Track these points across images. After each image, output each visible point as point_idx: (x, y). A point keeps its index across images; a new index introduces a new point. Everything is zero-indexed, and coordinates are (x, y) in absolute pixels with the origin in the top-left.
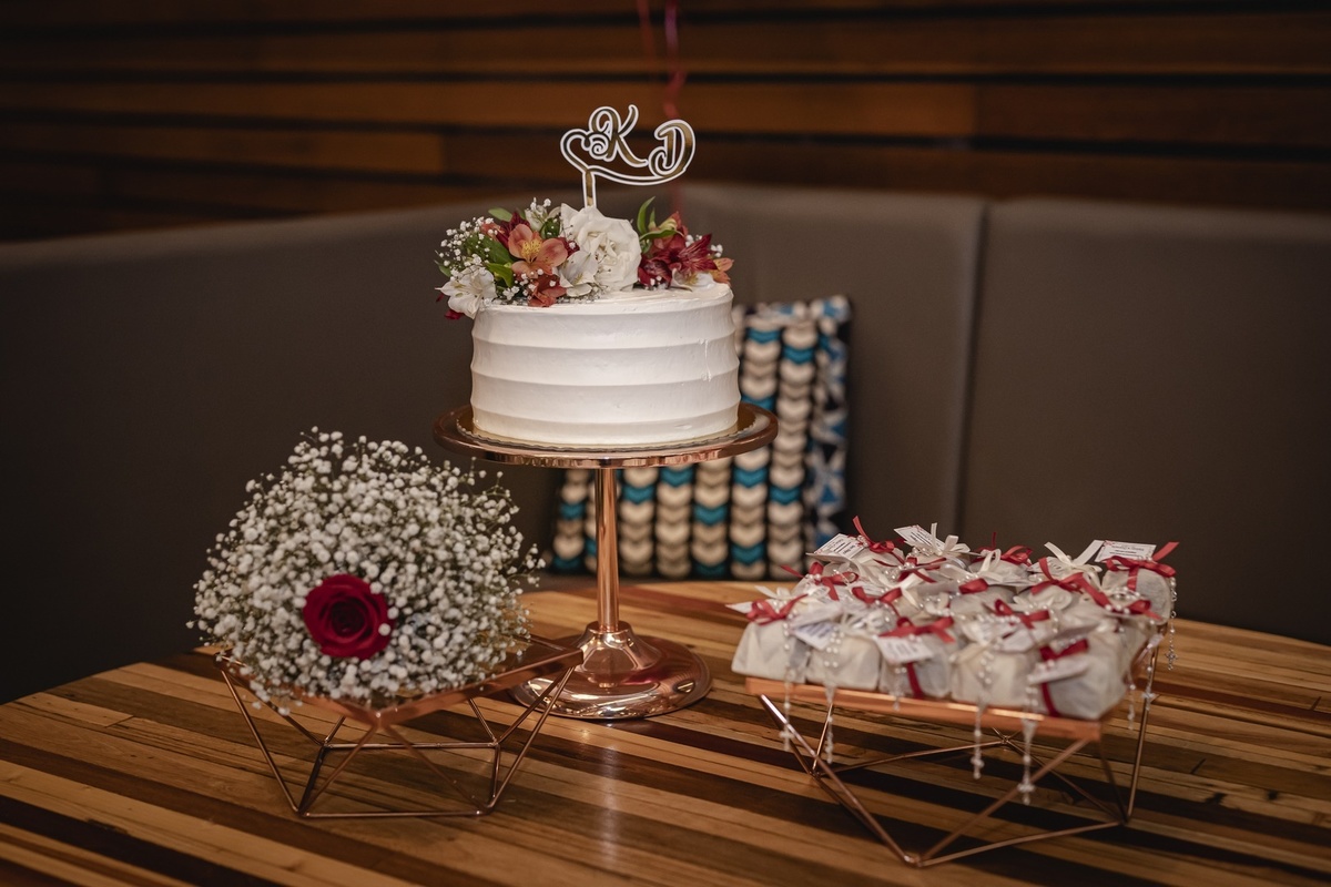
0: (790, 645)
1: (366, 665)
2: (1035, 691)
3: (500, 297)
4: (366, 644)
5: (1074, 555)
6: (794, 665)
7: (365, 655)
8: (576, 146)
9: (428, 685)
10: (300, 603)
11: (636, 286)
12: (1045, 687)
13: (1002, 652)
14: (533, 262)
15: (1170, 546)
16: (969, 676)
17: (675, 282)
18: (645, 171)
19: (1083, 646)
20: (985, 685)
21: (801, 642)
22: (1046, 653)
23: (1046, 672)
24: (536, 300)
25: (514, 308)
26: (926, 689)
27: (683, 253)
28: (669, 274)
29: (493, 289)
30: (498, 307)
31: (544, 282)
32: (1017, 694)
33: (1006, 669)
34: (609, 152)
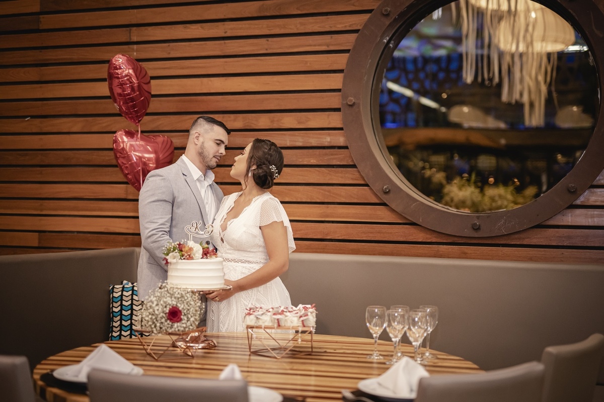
0: (255, 318)
1: (179, 324)
2: (301, 322)
3: (181, 258)
4: (179, 319)
5: (296, 307)
6: (255, 323)
7: (178, 322)
8: (188, 229)
9: (187, 329)
10: (167, 311)
11: (202, 258)
12: (303, 321)
13: (294, 317)
14: (187, 252)
15: (314, 305)
16: (289, 321)
17: (208, 258)
18: (202, 234)
19: (307, 315)
20: (292, 322)
21: (257, 318)
22: (301, 317)
23: (302, 319)
24: (188, 259)
25: (184, 261)
26: (281, 324)
27: (209, 252)
28: (207, 256)
29: (180, 257)
30: (180, 261)
31: (189, 255)
32: (297, 323)
33: (296, 319)
34: (195, 231)
